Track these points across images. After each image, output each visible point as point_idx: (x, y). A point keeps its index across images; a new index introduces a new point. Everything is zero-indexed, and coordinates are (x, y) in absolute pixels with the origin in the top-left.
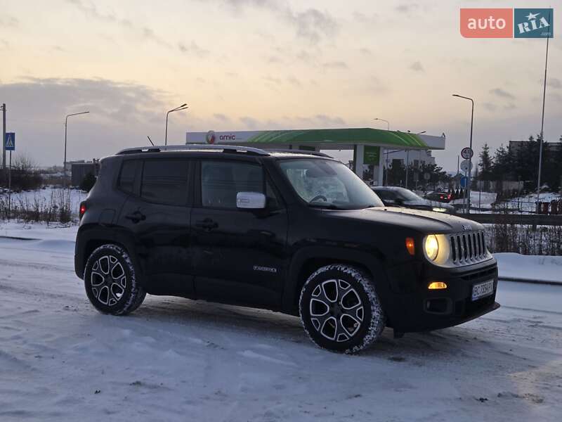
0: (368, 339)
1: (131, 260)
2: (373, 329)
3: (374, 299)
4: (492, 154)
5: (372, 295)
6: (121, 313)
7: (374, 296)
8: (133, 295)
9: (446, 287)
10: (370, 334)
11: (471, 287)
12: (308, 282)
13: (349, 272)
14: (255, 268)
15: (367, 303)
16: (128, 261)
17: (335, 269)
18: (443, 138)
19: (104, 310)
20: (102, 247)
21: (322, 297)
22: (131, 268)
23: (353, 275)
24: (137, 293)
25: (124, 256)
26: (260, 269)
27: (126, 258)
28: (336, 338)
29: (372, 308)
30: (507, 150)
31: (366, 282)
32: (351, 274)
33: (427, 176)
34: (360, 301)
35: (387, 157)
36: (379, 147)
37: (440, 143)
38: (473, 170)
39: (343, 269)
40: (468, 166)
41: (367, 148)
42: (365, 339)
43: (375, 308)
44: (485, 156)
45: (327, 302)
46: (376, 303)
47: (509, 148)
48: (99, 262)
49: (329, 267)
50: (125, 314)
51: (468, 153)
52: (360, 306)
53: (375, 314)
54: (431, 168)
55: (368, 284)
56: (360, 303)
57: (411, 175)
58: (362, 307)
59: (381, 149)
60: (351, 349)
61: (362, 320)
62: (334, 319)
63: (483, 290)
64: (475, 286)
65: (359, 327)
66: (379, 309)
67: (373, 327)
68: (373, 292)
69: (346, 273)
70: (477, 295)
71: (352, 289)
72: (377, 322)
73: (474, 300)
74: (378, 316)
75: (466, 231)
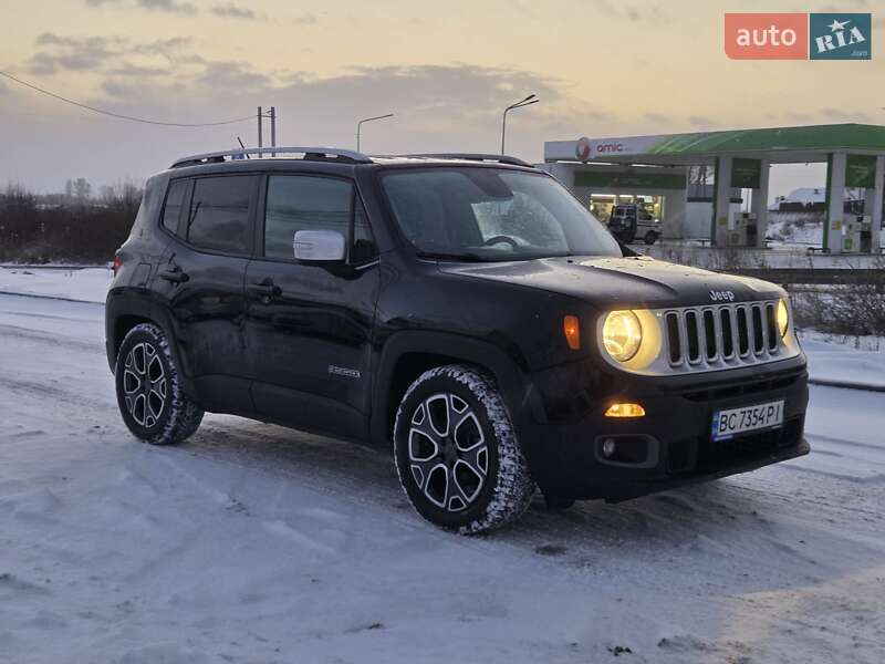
0: (494, 508)
1: (171, 351)
2: (502, 492)
5: (502, 426)
6: (160, 441)
7: (504, 428)
8: (175, 411)
9: (644, 413)
10: (498, 500)
11: (710, 416)
12: (405, 398)
13: (466, 381)
14: (331, 369)
15: (492, 442)
16: (167, 352)
17: (445, 373)
19: (142, 434)
20: (135, 329)
21: (425, 427)
22: (171, 364)
23: (471, 386)
24: (184, 408)
25: (162, 344)
26: (339, 371)
27: (166, 347)
28: (447, 505)
29: (500, 450)
31: (494, 400)
32: (468, 384)
34: (482, 436)
42: (489, 509)
43: (506, 451)
45: (433, 435)
46: (509, 441)
48: (132, 354)
49: (436, 370)
50: (168, 443)
52: (482, 446)
53: (505, 462)
55: (496, 404)
56: (482, 440)
58: (485, 448)
60: (469, 527)
61: (485, 473)
62: (445, 467)
63: (747, 421)
64: (722, 413)
65: (480, 485)
66: (515, 452)
67: (502, 486)
68: (505, 421)
69: (460, 382)
70: (728, 431)
71: (471, 414)
72: (511, 478)
73: (717, 439)
74: (512, 466)
75: (718, 302)
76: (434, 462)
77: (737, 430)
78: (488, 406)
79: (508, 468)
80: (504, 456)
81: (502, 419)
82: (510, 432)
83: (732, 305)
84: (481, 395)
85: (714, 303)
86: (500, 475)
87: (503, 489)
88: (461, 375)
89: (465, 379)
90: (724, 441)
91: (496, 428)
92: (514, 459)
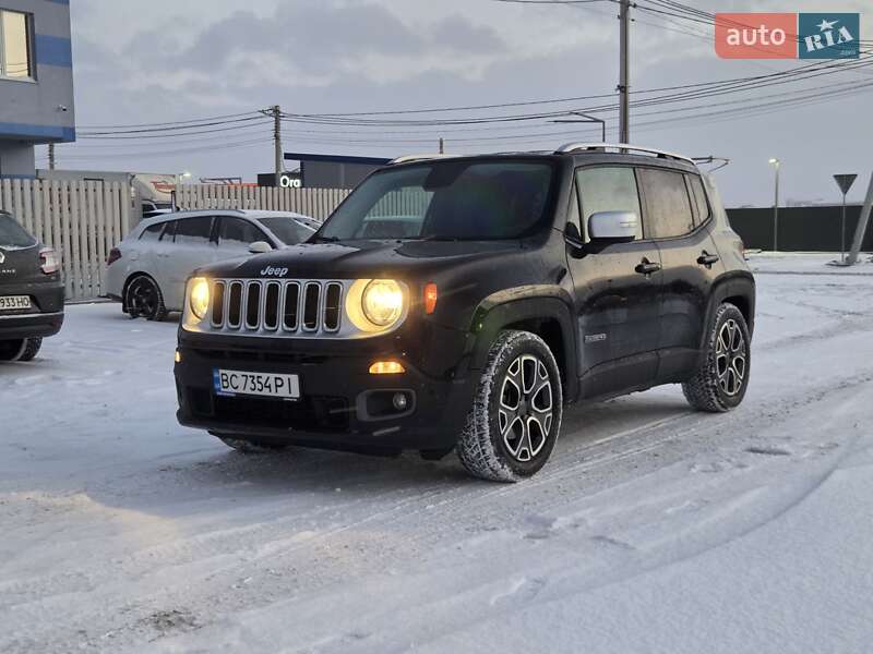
11: (210, 371)
63: (249, 384)
64: (221, 371)
70: (230, 389)
73: (219, 393)
75: (267, 276)
77: (240, 391)
83: (283, 281)
85: (264, 277)
90: (222, 396)
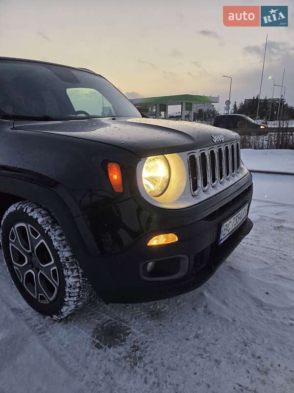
0: (66, 310)
3: (67, 259)
4: (238, 105)
5: (65, 253)
7: (67, 254)
9: (177, 240)
10: (68, 306)
13: (35, 217)
17: (22, 209)
18: (218, 98)
21: (17, 244)
23: (40, 221)
28: (38, 298)
29: (65, 272)
30: (244, 103)
31: (58, 232)
32: (37, 218)
33: (212, 115)
34: (52, 258)
35: (196, 108)
36: (192, 103)
37: (216, 100)
38: (230, 111)
39: (29, 211)
40: (228, 109)
41: (187, 104)
42: (62, 310)
43: (70, 273)
44: (235, 106)
46: (72, 264)
47: (245, 102)
49: (16, 205)
51: (228, 102)
52: (53, 265)
53: (70, 281)
54: (214, 112)
55: (60, 235)
56: (53, 261)
57: (205, 115)
58: (55, 268)
59: (193, 104)
61: (58, 284)
62: (33, 273)
65: (56, 292)
66: (78, 271)
67: (70, 297)
68: (68, 248)
69: (32, 216)
71: (42, 241)
72: (77, 290)
74: (77, 282)
76: (26, 268)
78: (53, 238)
79: (72, 285)
80: (69, 276)
81: (65, 247)
82: (73, 257)
84: (47, 228)
85: (215, 144)
86: (67, 290)
87: (71, 299)
88: (32, 210)
89: (35, 215)
91: (60, 256)
92: (78, 277)
